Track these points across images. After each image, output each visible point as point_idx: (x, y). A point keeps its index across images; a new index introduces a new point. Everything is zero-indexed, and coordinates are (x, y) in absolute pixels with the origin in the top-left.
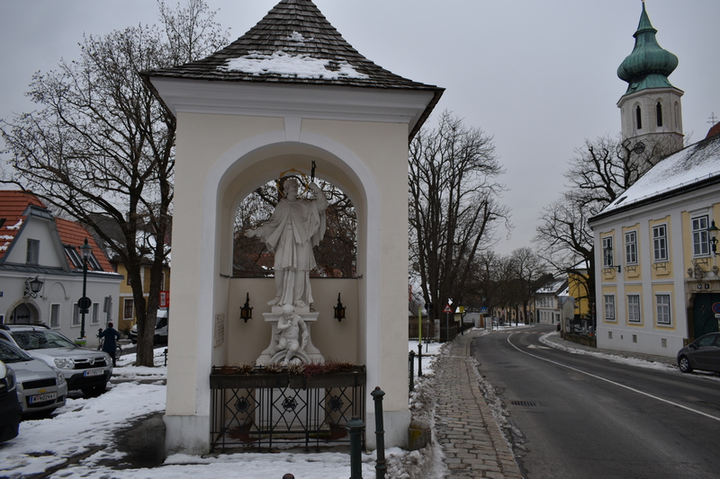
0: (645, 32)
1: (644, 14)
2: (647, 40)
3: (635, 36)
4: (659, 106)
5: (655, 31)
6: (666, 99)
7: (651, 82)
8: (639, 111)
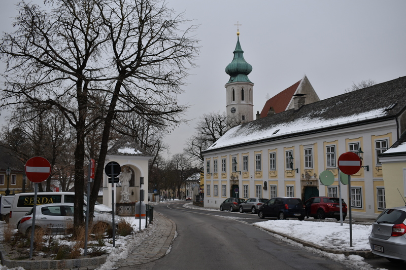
0: (238, 52)
1: (238, 42)
2: (239, 56)
3: (234, 53)
4: (243, 90)
5: (243, 52)
6: (246, 88)
7: (240, 78)
8: (234, 91)
